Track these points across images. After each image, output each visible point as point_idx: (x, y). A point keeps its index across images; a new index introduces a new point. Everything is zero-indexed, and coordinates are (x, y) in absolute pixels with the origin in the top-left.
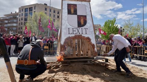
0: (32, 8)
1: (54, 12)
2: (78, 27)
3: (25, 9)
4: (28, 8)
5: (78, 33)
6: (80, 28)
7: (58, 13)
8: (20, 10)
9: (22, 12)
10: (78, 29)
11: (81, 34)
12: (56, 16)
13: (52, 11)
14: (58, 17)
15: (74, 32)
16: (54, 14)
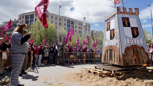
0: (33, 15)
1: (56, 19)
2: (133, 38)
3: (26, 16)
4: (29, 15)
5: (134, 43)
6: (135, 39)
7: (60, 20)
8: (20, 18)
9: (22, 20)
10: (133, 40)
11: (136, 44)
12: (58, 23)
13: (54, 18)
14: (60, 24)
15: (131, 43)
16: (56, 21)
